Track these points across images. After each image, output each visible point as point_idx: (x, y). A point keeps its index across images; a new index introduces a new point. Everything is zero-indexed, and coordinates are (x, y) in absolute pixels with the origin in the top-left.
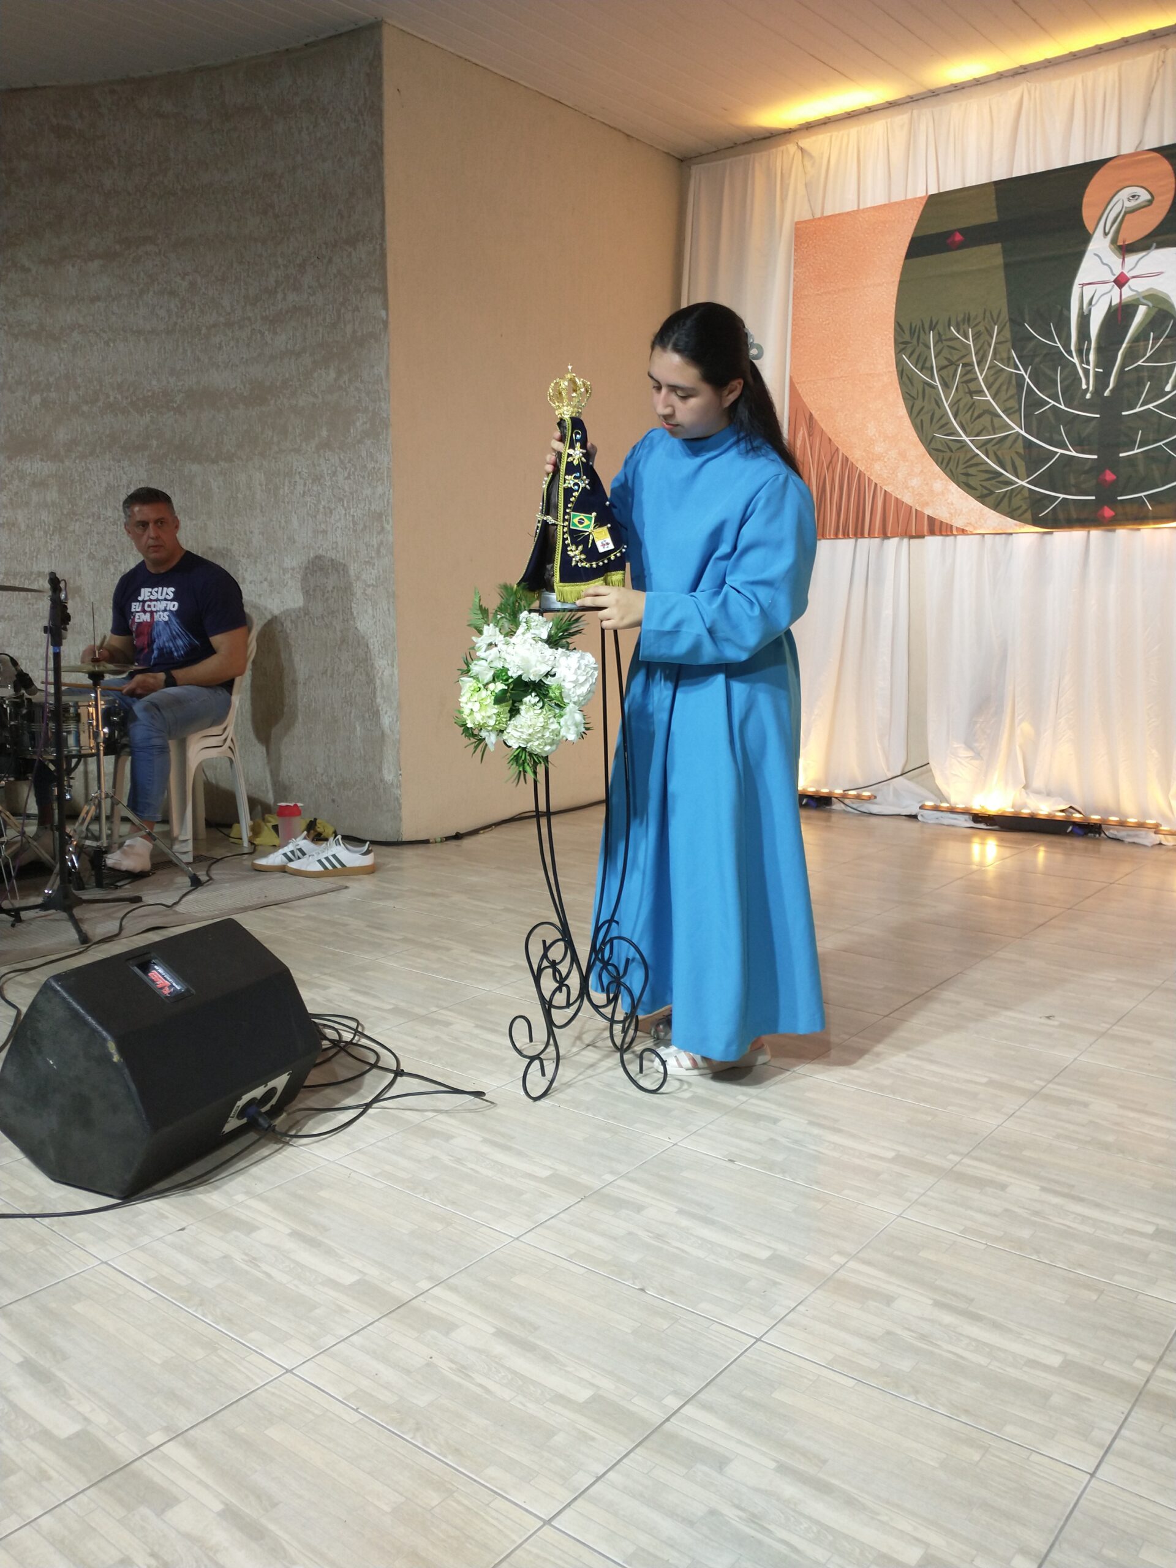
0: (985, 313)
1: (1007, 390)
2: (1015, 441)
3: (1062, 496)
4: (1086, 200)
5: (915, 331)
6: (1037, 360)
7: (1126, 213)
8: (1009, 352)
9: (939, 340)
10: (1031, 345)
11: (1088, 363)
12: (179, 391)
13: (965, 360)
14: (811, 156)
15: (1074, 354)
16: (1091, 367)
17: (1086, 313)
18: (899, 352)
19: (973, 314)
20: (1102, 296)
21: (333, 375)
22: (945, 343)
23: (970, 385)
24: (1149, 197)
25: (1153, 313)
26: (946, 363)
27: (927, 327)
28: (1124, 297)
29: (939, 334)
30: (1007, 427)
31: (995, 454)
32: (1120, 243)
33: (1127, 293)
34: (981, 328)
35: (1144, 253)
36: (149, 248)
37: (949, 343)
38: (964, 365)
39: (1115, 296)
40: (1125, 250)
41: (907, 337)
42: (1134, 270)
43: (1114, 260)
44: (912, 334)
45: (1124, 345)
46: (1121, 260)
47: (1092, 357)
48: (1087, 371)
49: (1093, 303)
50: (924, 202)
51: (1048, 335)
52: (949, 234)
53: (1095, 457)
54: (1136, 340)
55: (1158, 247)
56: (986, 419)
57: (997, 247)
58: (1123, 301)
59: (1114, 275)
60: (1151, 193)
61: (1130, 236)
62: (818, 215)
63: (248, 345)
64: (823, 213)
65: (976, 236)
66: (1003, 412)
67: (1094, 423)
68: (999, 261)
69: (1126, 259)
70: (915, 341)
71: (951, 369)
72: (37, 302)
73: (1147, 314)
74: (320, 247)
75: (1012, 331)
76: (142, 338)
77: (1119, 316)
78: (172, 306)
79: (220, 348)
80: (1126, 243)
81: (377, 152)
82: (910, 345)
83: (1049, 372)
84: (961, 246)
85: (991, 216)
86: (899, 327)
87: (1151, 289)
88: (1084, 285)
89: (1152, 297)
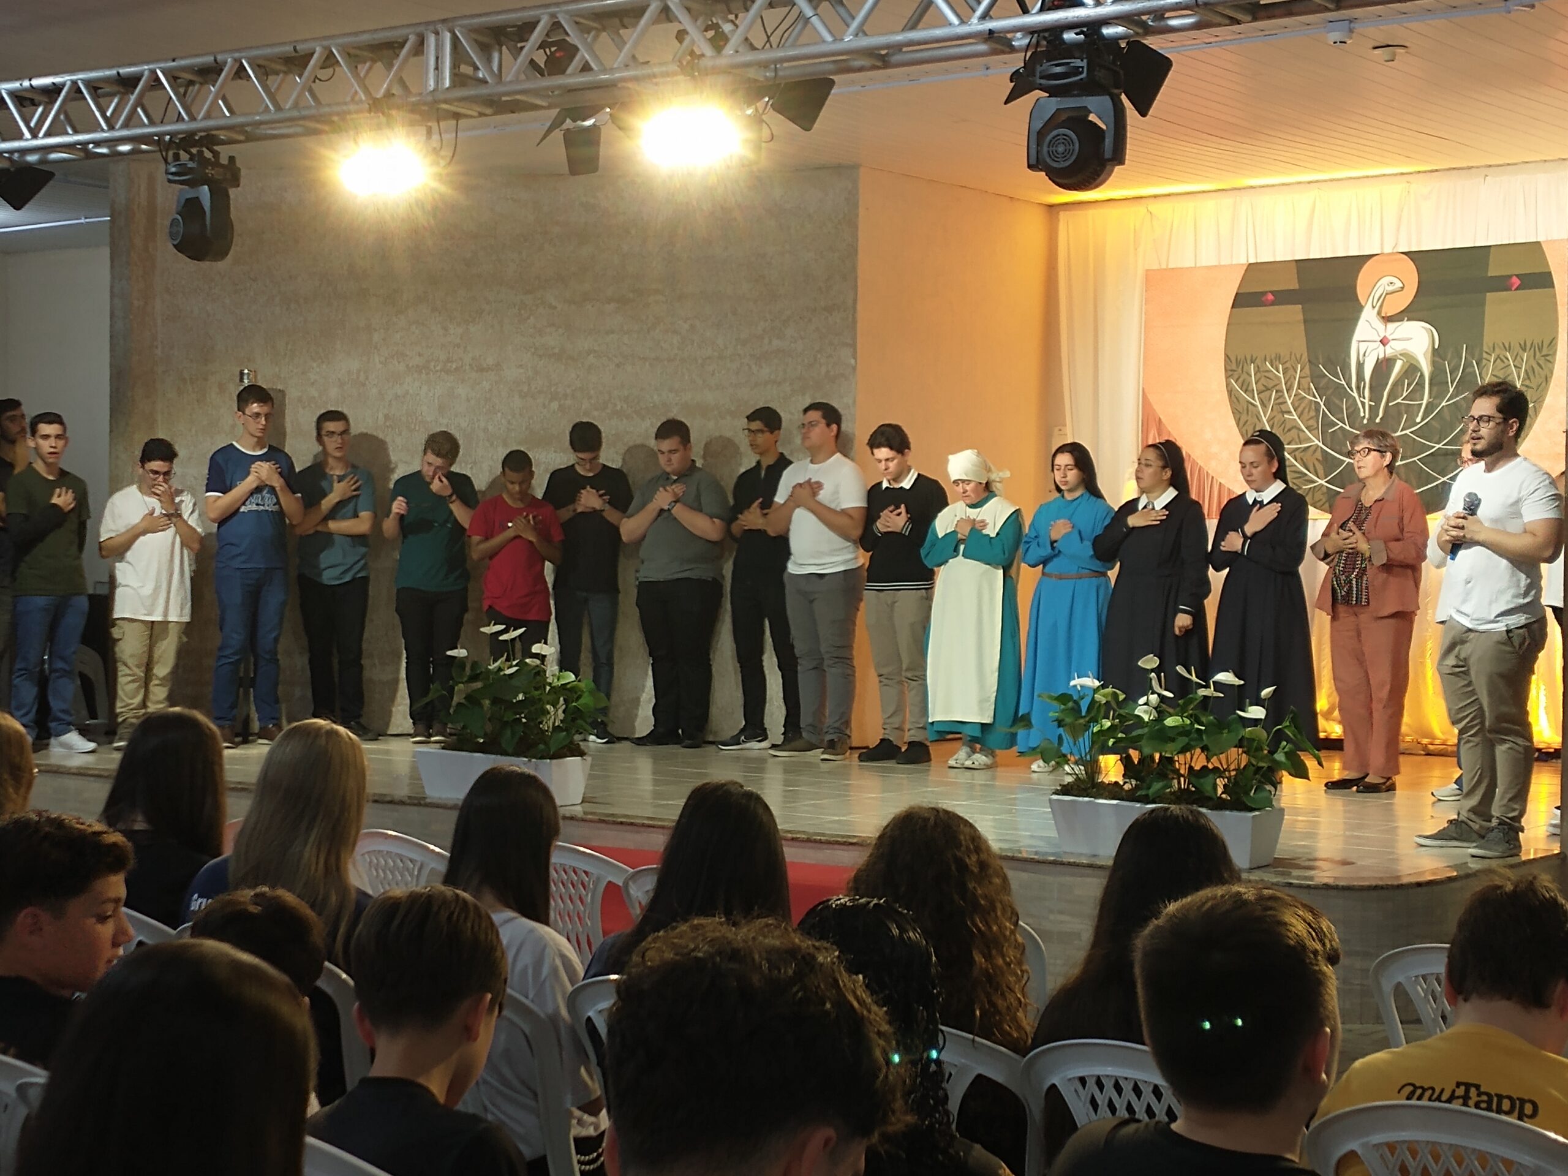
0: (1290, 354)
1: (1309, 411)
2: (1315, 451)
4: (1359, 282)
5: (1240, 361)
6: (1329, 392)
7: (1387, 294)
8: (1309, 385)
9: (1257, 371)
10: (1324, 381)
11: (1364, 398)
13: (1277, 388)
15: (1354, 390)
16: (1366, 401)
17: (1361, 362)
18: (1228, 377)
19: (1282, 355)
20: (1373, 350)
22: (1262, 373)
23: (1282, 406)
24: (1402, 286)
25: (1408, 364)
26: (1263, 388)
27: (1249, 362)
28: (1386, 353)
29: (1258, 366)
30: (1309, 440)
31: (1302, 459)
34: (1288, 365)
35: (1399, 324)
37: (1266, 374)
38: (1277, 392)
39: (1380, 352)
41: (1234, 367)
42: (1394, 334)
43: (1380, 326)
44: (1238, 365)
45: (1388, 387)
46: (1384, 327)
47: (1367, 394)
49: (1367, 354)
50: (1245, 268)
51: (1336, 375)
52: (1264, 293)
56: (1294, 432)
57: (1298, 308)
58: (1386, 356)
59: (1380, 336)
60: (1404, 284)
61: (1390, 310)
62: (1164, 267)
64: (1167, 265)
65: (1283, 298)
66: (1306, 428)
68: (1301, 317)
69: (1388, 326)
70: (1240, 370)
71: (1267, 394)
73: (1403, 366)
75: (1311, 370)
77: (1383, 366)
82: (1236, 372)
83: (1337, 402)
84: (1273, 304)
85: (1294, 285)
86: (1228, 359)
87: (1405, 350)
88: (1359, 341)
89: (1406, 355)
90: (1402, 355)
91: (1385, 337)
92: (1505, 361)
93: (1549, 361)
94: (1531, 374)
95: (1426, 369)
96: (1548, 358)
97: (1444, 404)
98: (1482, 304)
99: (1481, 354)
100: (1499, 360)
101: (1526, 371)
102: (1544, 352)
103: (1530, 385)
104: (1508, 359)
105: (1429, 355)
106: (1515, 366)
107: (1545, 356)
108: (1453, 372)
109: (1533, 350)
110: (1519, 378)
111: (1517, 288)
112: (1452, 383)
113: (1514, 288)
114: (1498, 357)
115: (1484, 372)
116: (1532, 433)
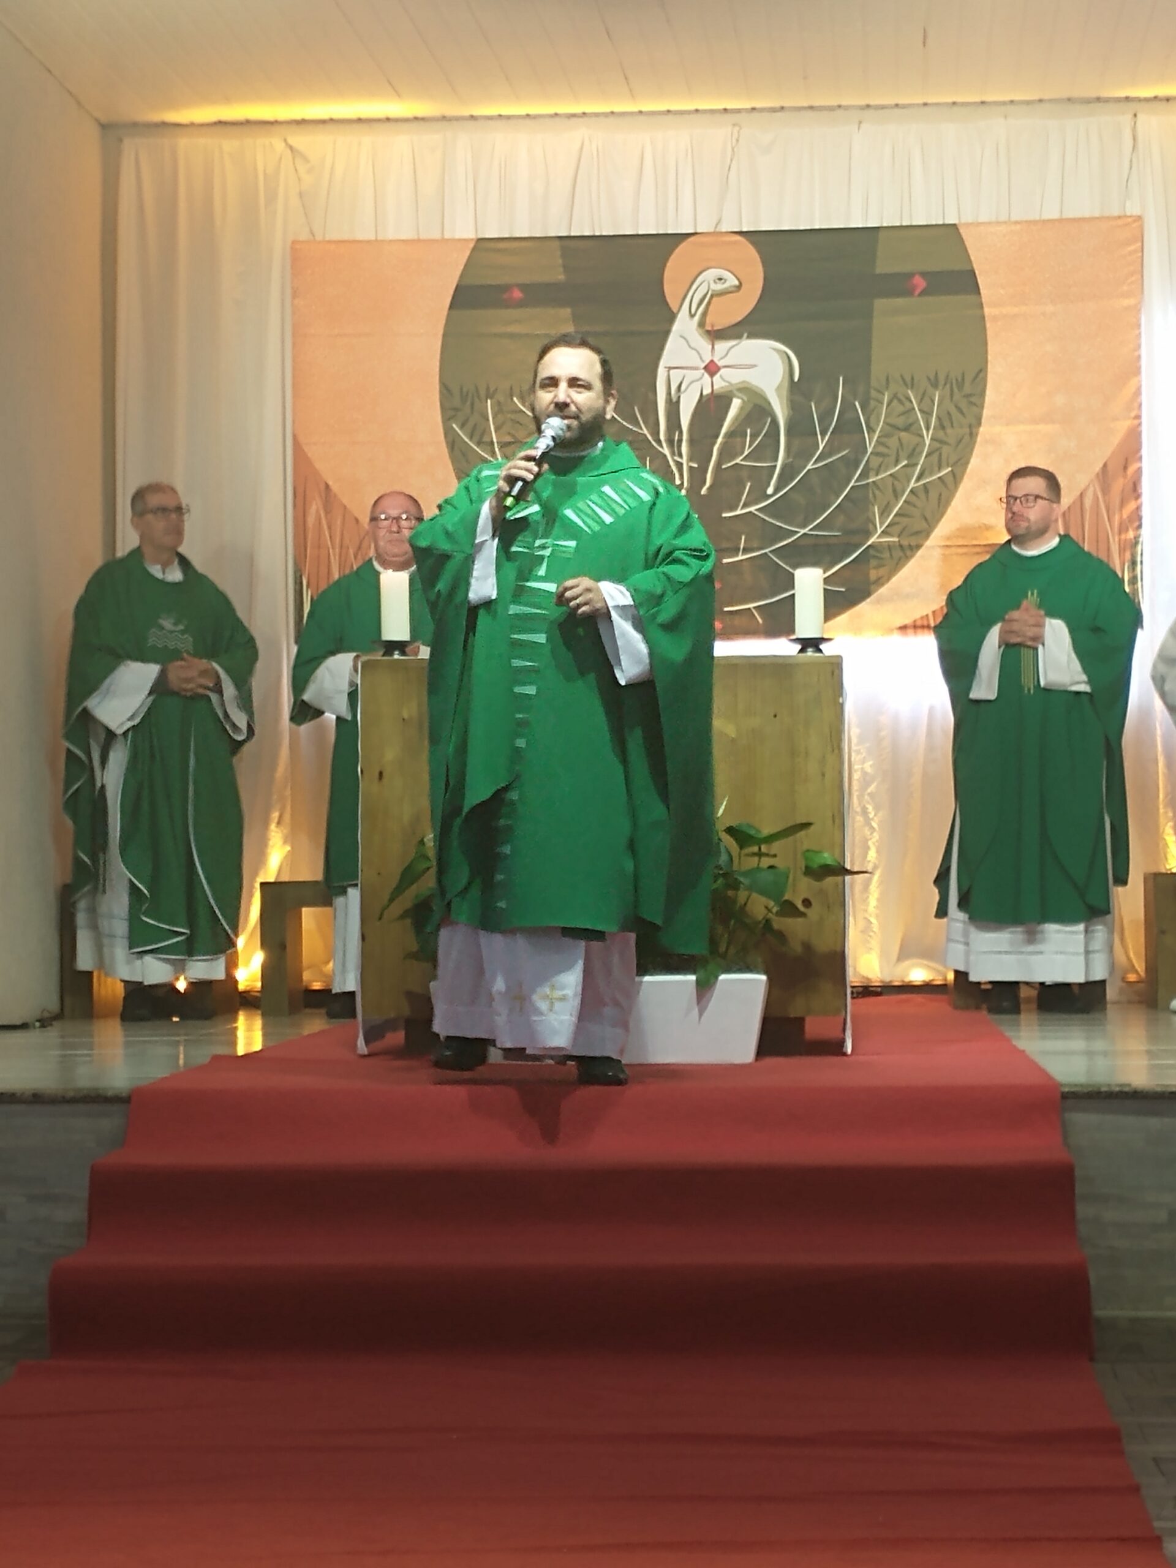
4: (667, 276)
5: (467, 395)
7: (712, 296)
9: (499, 410)
11: (680, 455)
14: (306, 159)
15: (664, 445)
16: (684, 461)
17: (674, 399)
18: (447, 419)
20: (693, 382)
22: (509, 416)
24: (736, 283)
25: (749, 407)
26: (508, 439)
27: (483, 393)
28: (716, 387)
29: (499, 403)
32: (708, 328)
33: (719, 383)
35: (734, 342)
37: (513, 416)
39: (705, 385)
41: (456, 401)
42: (726, 359)
43: (704, 344)
44: (464, 399)
45: (720, 440)
46: (710, 347)
47: (684, 449)
48: (680, 464)
50: (470, 246)
51: (633, 420)
52: (506, 288)
54: (730, 435)
57: (567, 312)
58: (715, 392)
59: (703, 361)
60: (738, 279)
61: (720, 319)
62: (320, 237)
64: (325, 235)
65: (540, 295)
69: (716, 347)
70: (467, 409)
73: (742, 409)
77: (711, 406)
80: (715, 328)
82: (461, 412)
84: (521, 304)
85: (558, 276)
86: (446, 390)
87: (744, 382)
88: (670, 368)
89: (747, 390)
90: (740, 390)
91: (712, 361)
92: (907, 404)
93: (975, 404)
94: (946, 423)
95: (781, 411)
96: (973, 399)
97: (809, 467)
98: (868, 315)
99: (868, 393)
100: (895, 402)
101: (939, 418)
102: (967, 389)
103: (945, 439)
104: (911, 402)
105: (785, 392)
106: (920, 410)
107: (968, 396)
108: (826, 416)
109: (948, 386)
110: (928, 429)
111: (922, 294)
112: (823, 434)
113: (917, 293)
114: (894, 397)
115: (873, 419)
116: (949, 511)
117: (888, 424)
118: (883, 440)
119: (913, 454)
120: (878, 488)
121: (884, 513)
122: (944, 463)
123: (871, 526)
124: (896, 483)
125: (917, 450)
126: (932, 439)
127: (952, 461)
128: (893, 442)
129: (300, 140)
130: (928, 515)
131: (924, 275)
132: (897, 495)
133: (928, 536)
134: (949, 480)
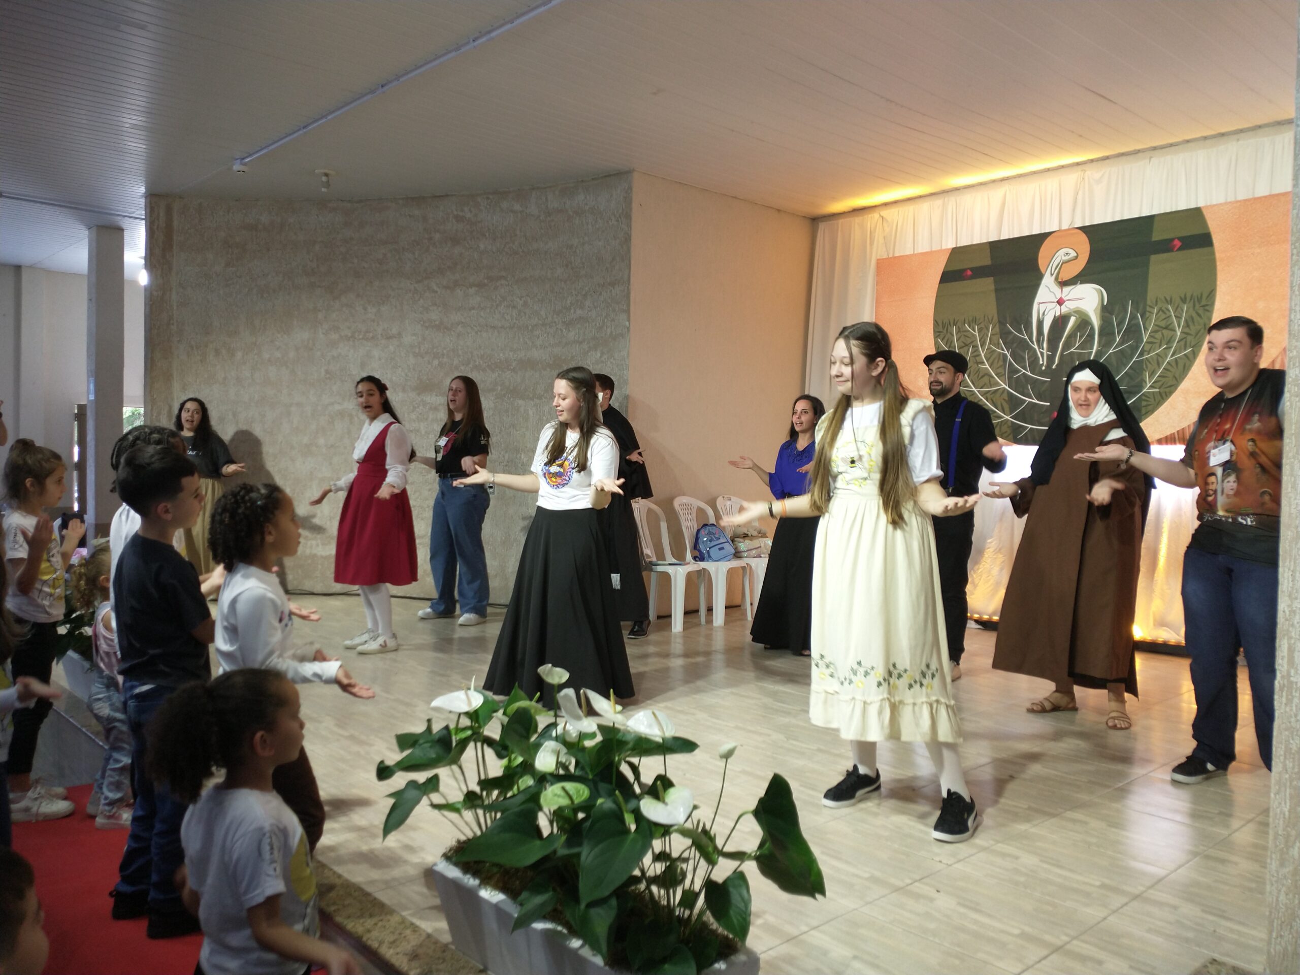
0: (984, 317)
1: (998, 361)
2: (1002, 393)
3: (1030, 426)
4: (1040, 255)
5: (945, 325)
6: (1015, 345)
7: (1063, 263)
8: (999, 341)
9: (958, 331)
10: (1011, 337)
11: (1043, 349)
12: (515, 360)
13: (974, 344)
14: (887, 221)
15: (1035, 343)
16: (1045, 351)
17: (1041, 319)
18: (937, 337)
19: (977, 318)
20: (1050, 310)
21: (599, 355)
22: (962, 333)
23: (977, 358)
24: (1076, 255)
26: (962, 345)
27: (952, 325)
28: (1062, 311)
29: (959, 327)
30: (998, 384)
31: (992, 400)
32: (1060, 280)
33: (1064, 309)
34: (982, 325)
35: (1072, 287)
36: (503, 282)
37: (965, 334)
38: (973, 347)
39: (1057, 311)
40: (1063, 284)
41: (939, 329)
42: (1068, 296)
43: (1056, 289)
44: (943, 327)
45: (1063, 339)
46: (1060, 290)
47: (1045, 345)
48: (1042, 353)
49: (1046, 313)
50: (950, 252)
51: (1020, 332)
52: (964, 270)
53: (1049, 404)
55: (1081, 283)
56: (986, 379)
57: (990, 280)
58: (1062, 314)
59: (1056, 298)
60: (1076, 253)
61: (1065, 276)
62: (891, 256)
63: (554, 336)
64: (893, 255)
65: (979, 272)
66: (996, 375)
67: (1047, 384)
68: (992, 287)
69: (1063, 290)
70: (944, 331)
71: (966, 349)
72: (440, 309)
73: (1076, 322)
74: (595, 287)
75: (1000, 328)
76: (496, 331)
77: (1060, 322)
78: (514, 314)
79: (538, 337)
81: (628, 239)
82: (942, 334)
83: (1022, 353)
84: (971, 278)
85: (987, 261)
86: (936, 323)
87: (1077, 307)
88: (1040, 303)
89: (1078, 312)
90: (1075, 312)
91: (1061, 298)
92: (1168, 313)
93: (1208, 311)
94: (1191, 324)
95: (1096, 322)
96: (1206, 308)
97: (1111, 351)
98: (1146, 265)
99: (1145, 308)
100: (1161, 313)
101: (1186, 321)
102: (1204, 302)
103: (1190, 332)
104: (1170, 312)
105: (1099, 311)
106: (1175, 316)
107: (1203, 306)
108: (1120, 324)
109: (1192, 301)
110: (1179, 327)
111: (1179, 249)
112: (1119, 334)
113: (1176, 249)
114: (1160, 310)
115: (1147, 323)
116: (1190, 374)
117: (1157, 325)
118: (1152, 334)
119: (1170, 342)
120: (1150, 362)
121: (1152, 374)
122: (1188, 345)
123: (1144, 384)
124: (1159, 358)
125: (1173, 339)
126: (1181, 332)
127: (1193, 344)
128: (1159, 335)
129: (885, 213)
130: (1177, 376)
131: (1179, 239)
132: (1159, 365)
133: (1176, 389)
134: (1191, 356)
